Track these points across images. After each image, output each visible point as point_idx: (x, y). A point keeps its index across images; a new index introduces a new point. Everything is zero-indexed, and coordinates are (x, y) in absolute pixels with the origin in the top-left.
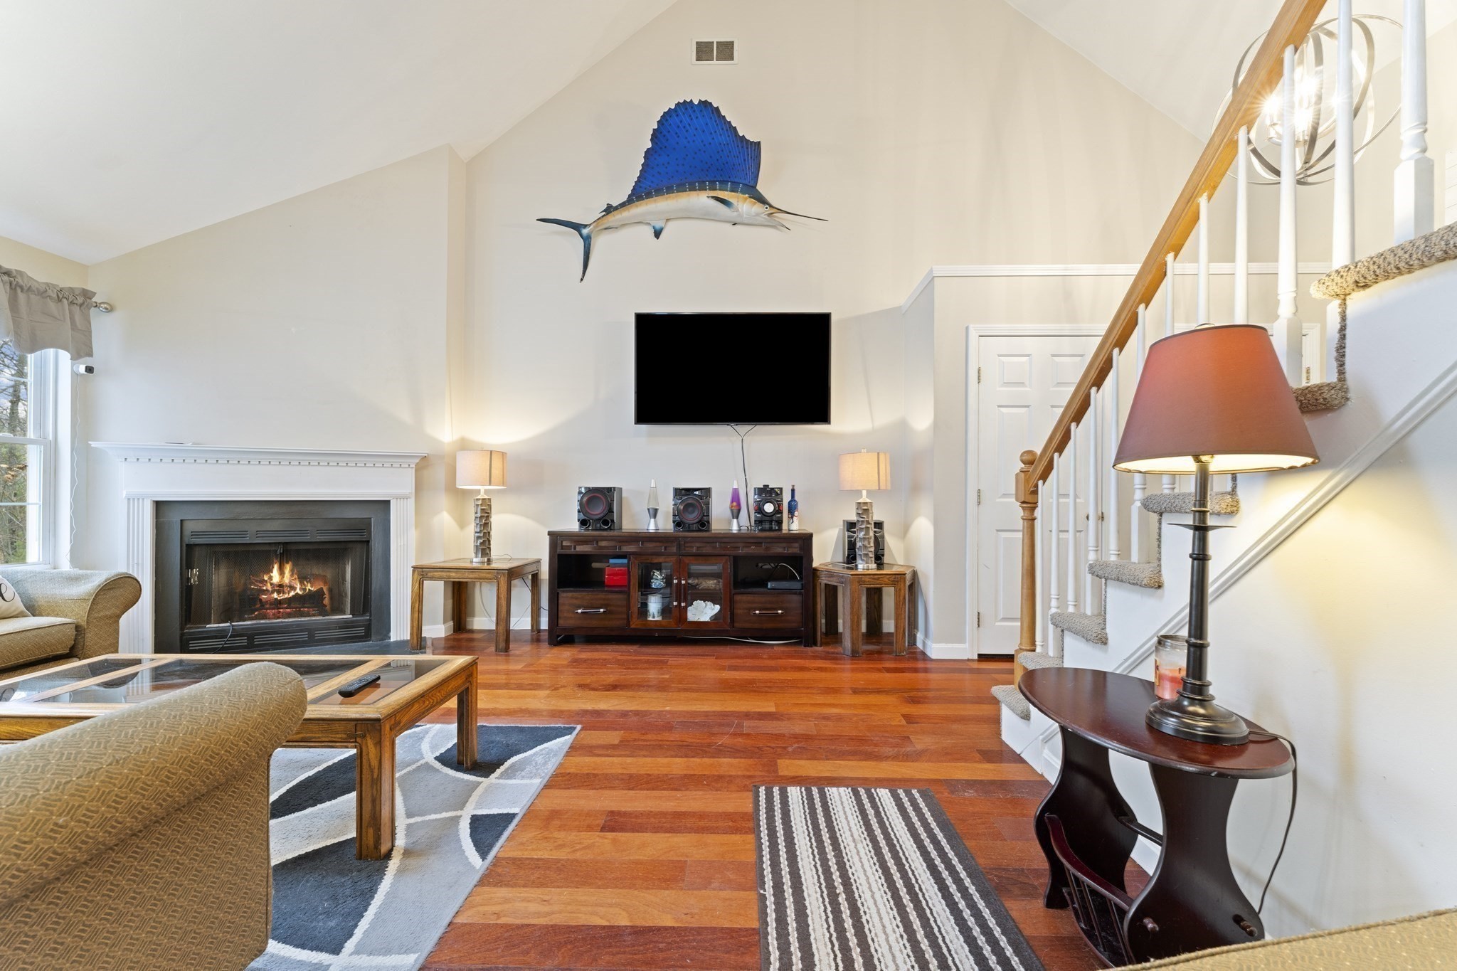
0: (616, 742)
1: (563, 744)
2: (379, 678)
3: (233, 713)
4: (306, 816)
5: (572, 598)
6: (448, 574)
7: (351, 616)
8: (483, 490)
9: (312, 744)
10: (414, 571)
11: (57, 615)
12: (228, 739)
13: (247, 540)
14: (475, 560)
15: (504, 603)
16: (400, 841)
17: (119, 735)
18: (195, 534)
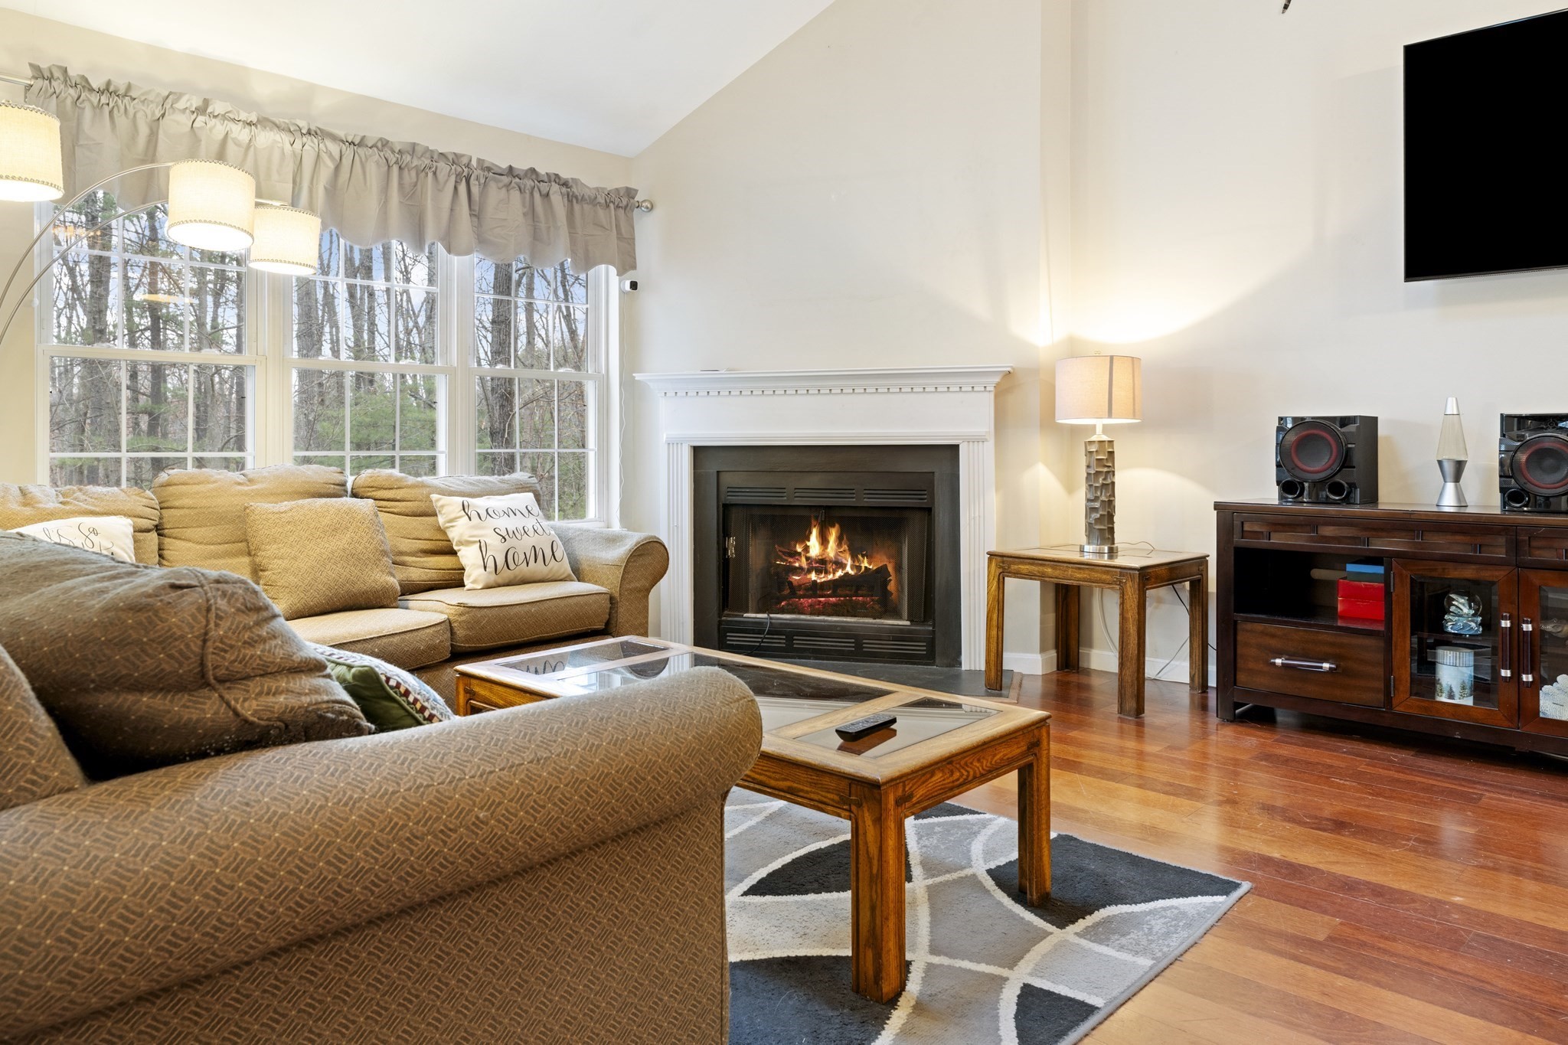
0: (1321, 937)
1: (1209, 909)
2: (894, 721)
3: (664, 728)
4: (806, 904)
5: (1264, 633)
6: (1041, 569)
7: (908, 623)
8: (1099, 427)
9: (800, 800)
10: (990, 560)
11: (596, 583)
12: (656, 762)
13: (784, 501)
14: (1087, 548)
15: (1132, 629)
16: (914, 986)
17: (545, 730)
18: (732, 490)
